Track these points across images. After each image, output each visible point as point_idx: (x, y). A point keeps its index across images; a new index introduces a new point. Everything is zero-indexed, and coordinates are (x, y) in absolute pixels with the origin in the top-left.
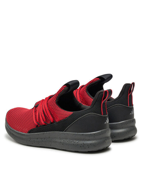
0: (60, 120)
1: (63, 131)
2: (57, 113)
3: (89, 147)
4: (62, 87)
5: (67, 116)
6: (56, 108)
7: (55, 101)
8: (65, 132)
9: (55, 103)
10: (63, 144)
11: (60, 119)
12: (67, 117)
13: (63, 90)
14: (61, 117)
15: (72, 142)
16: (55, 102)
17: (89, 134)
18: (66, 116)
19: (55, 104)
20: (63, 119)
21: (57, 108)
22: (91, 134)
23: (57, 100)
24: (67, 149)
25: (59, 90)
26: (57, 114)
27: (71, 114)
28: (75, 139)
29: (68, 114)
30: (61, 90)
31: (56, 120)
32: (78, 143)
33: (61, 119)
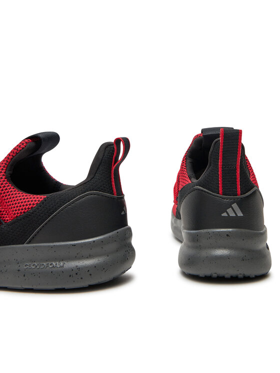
0: (17, 216)
1: (23, 243)
2: (7, 201)
3: (91, 275)
4: (21, 143)
5: (34, 204)
6: (6, 189)
7: (5, 172)
8: (28, 243)
9: (4, 177)
10: (24, 276)
11: (15, 214)
12: (32, 208)
13: (23, 148)
14: (18, 209)
15: (48, 268)
16: (3, 175)
17: (90, 243)
18: (30, 204)
19: (4, 181)
20: (24, 212)
21: (10, 189)
22: (94, 242)
23: (7, 172)
24: (35, 287)
25: (15, 149)
26: (9, 202)
27: (41, 200)
28: (56, 260)
29: (35, 201)
30: (19, 149)
31: (7, 218)
32: (63, 267)
33: (18, 213)
